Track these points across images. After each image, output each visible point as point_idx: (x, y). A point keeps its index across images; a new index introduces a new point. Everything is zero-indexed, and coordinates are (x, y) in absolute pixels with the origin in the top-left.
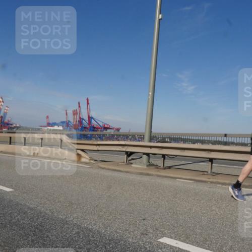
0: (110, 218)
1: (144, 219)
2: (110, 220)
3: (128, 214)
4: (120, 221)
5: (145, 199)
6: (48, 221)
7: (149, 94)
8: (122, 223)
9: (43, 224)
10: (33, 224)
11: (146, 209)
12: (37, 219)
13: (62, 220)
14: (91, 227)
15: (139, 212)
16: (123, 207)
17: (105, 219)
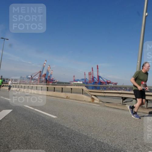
0: (114, 137)
1: (136, 139)
2: (114, 138)
3: (125, 135)
4: (120, 139)
5: (135, 127)
6: (77, 136)
7: (138, 62)
8: (122, 140)
9: (75, 137)
10: (69, 137)
11: (136, 133)
12: (71, 134)
13: (85, 136)
14: (102, 141)
15: (132, 135)
16: (122, 131)
17: (110, 137)
